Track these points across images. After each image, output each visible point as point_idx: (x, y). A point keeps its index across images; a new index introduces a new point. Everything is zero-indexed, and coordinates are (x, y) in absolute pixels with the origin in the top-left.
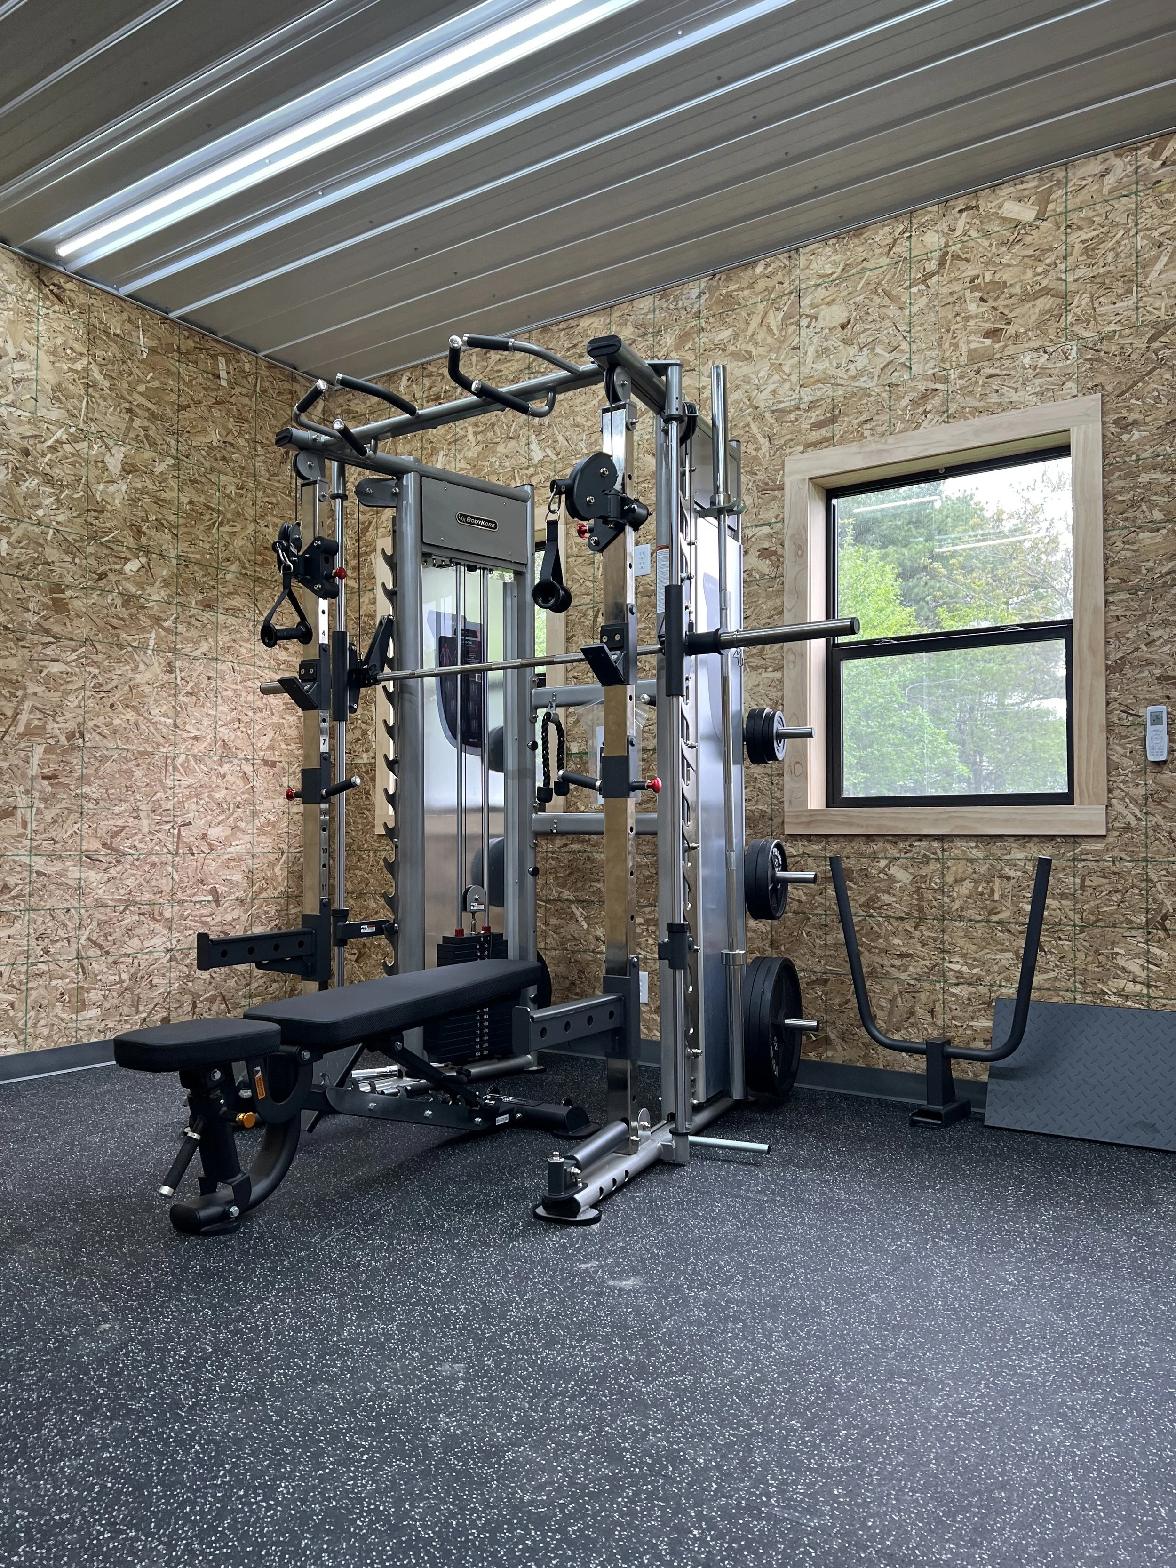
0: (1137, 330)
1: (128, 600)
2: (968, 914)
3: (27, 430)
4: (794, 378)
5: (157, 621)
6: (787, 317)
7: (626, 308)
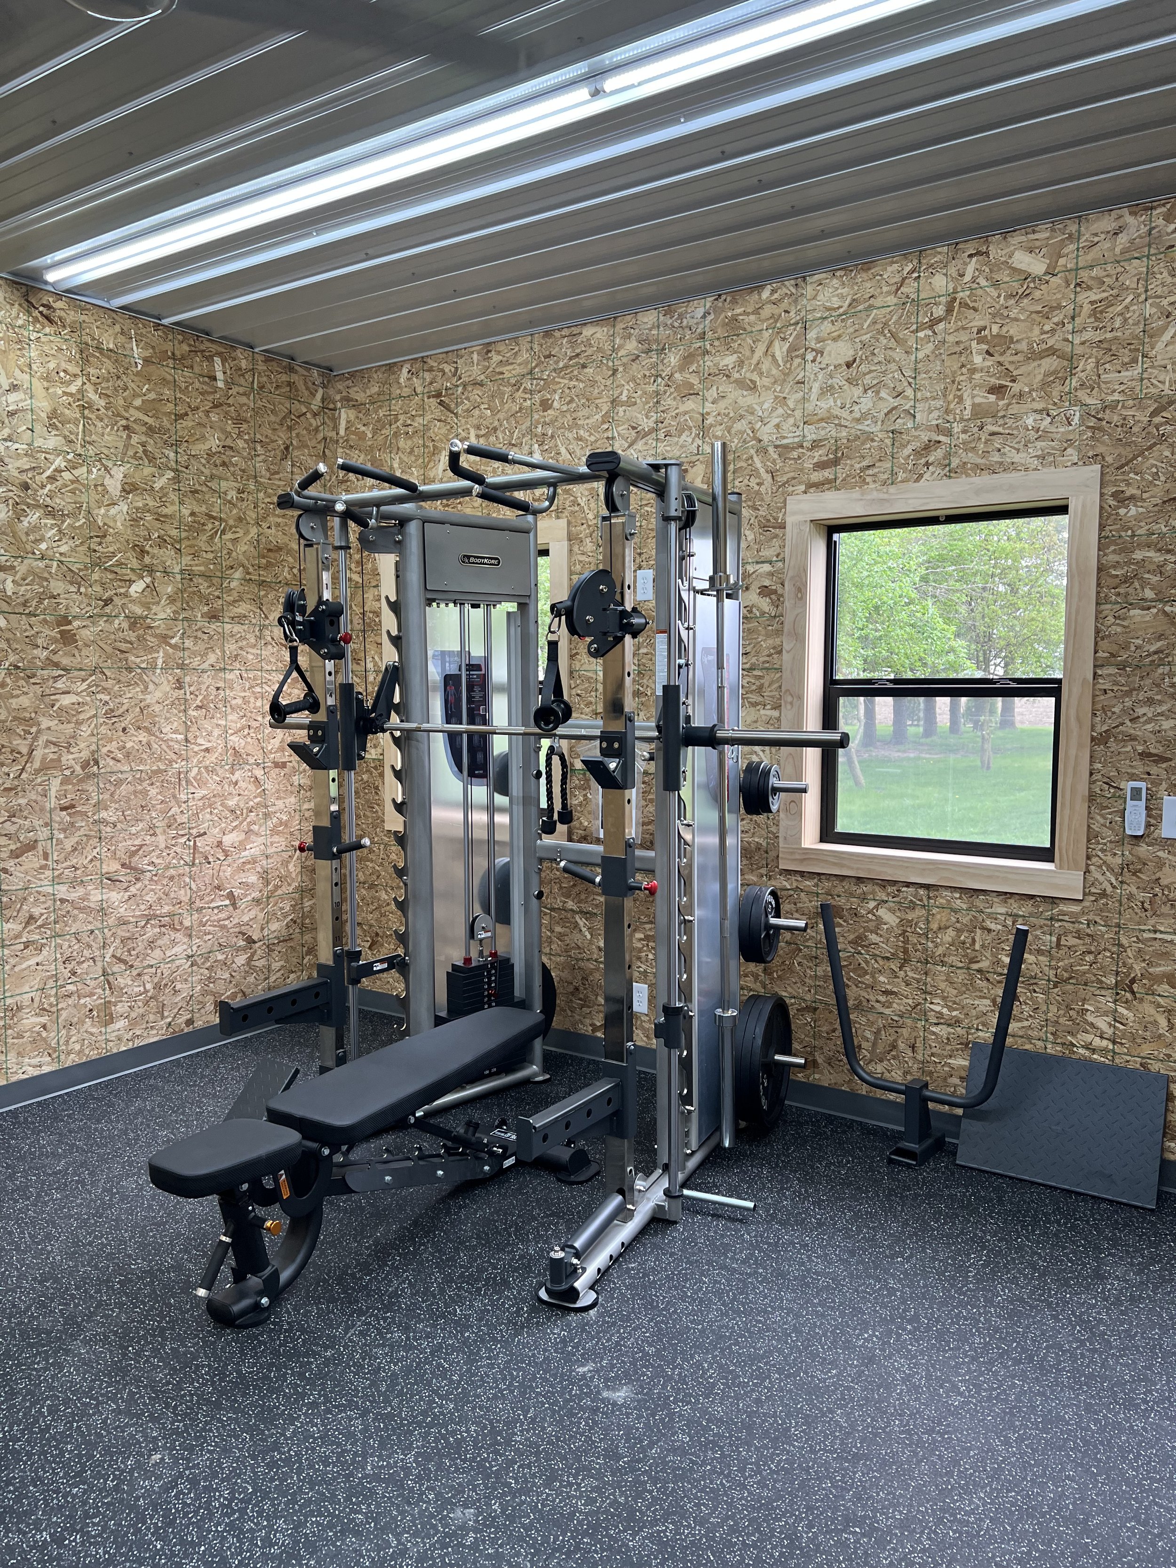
0: (1139, 402)
1: (134, 622)
2: (949, 960)
3: (24, 463)
4: (798, 414)
5: (164, 639)
6: (792, 349)
7: (629, 320)
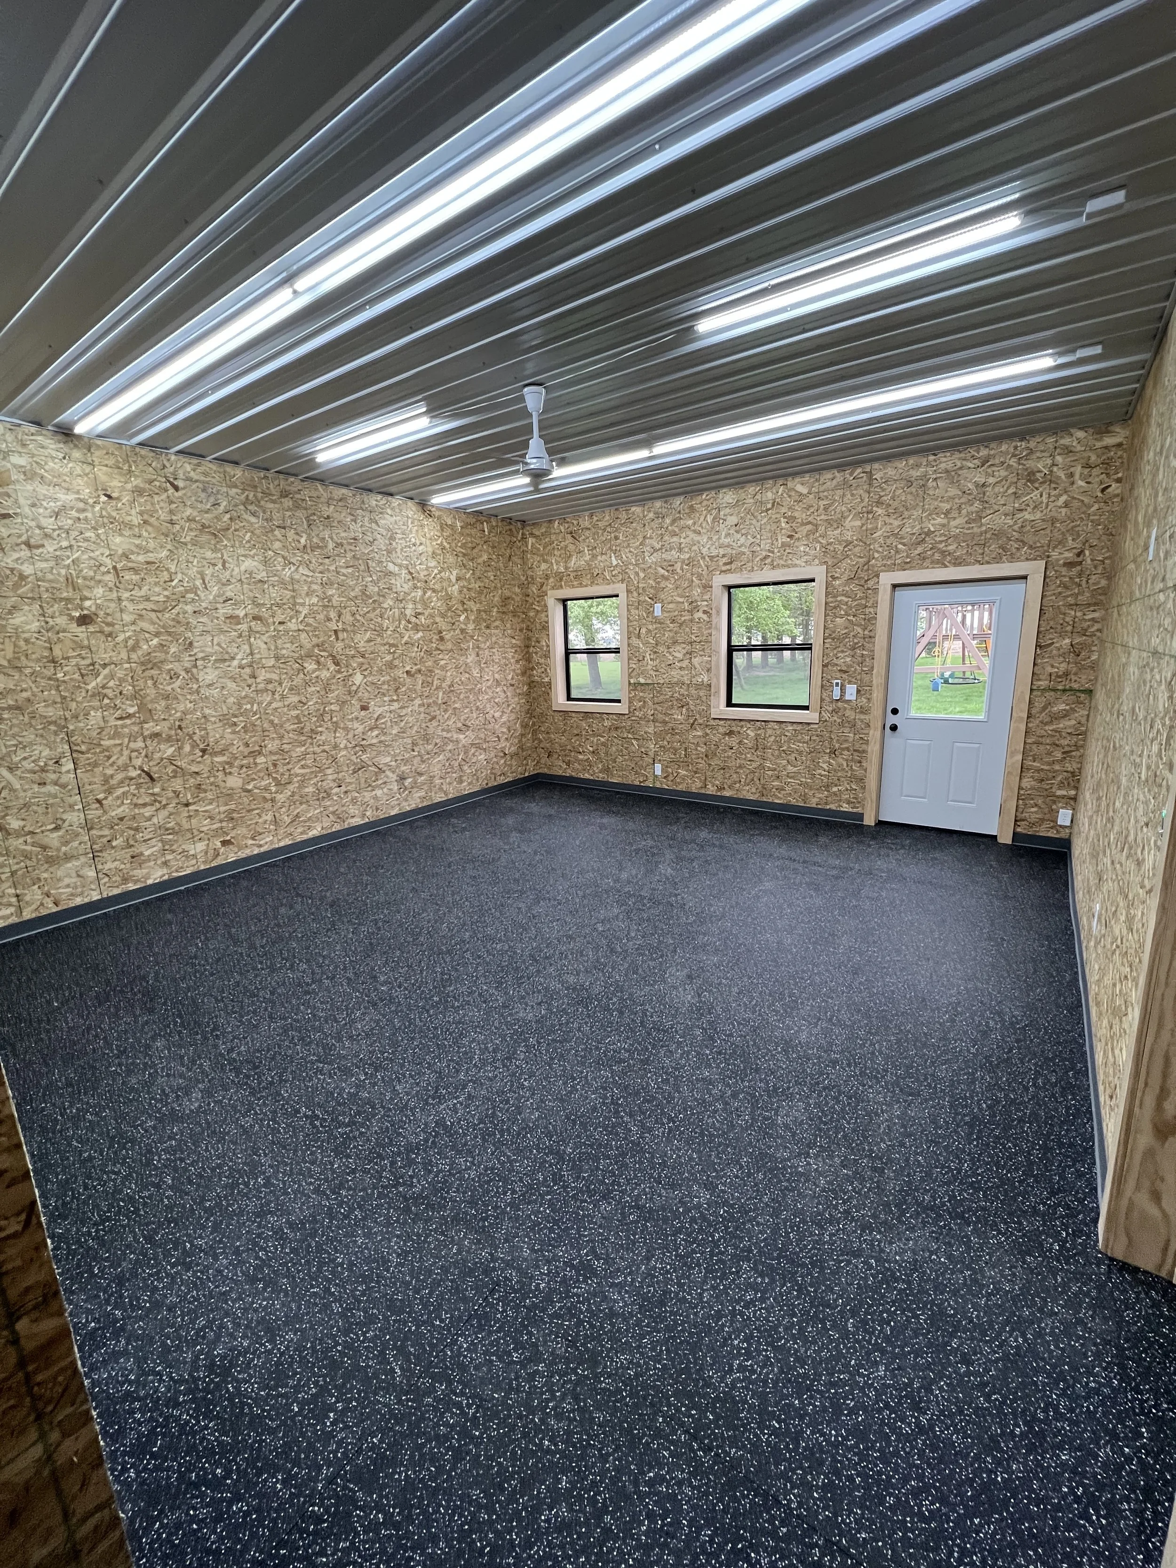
0: (840, 543)
1: (463, 631)
2: (772, 747)
3: (426, 573)
4: (717, 544)
5: (472, 637)
6: (714, 518)
7: (650, 504)
